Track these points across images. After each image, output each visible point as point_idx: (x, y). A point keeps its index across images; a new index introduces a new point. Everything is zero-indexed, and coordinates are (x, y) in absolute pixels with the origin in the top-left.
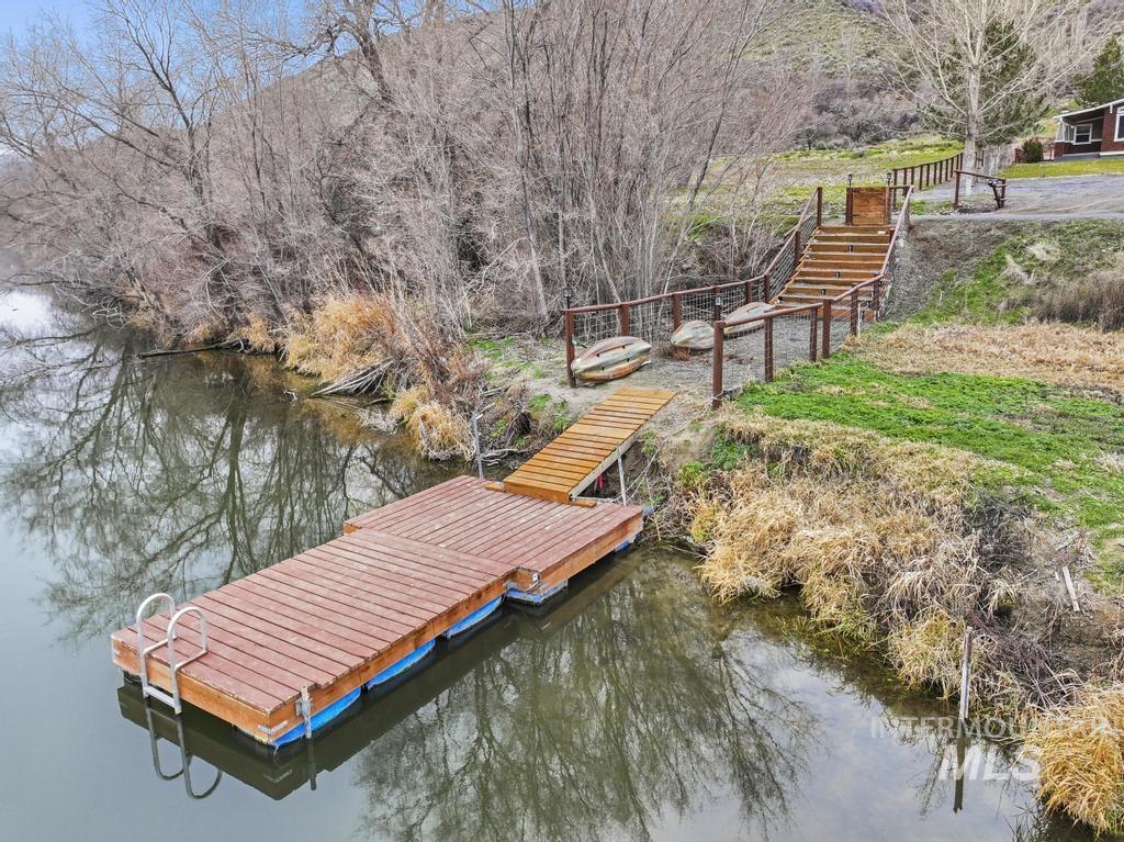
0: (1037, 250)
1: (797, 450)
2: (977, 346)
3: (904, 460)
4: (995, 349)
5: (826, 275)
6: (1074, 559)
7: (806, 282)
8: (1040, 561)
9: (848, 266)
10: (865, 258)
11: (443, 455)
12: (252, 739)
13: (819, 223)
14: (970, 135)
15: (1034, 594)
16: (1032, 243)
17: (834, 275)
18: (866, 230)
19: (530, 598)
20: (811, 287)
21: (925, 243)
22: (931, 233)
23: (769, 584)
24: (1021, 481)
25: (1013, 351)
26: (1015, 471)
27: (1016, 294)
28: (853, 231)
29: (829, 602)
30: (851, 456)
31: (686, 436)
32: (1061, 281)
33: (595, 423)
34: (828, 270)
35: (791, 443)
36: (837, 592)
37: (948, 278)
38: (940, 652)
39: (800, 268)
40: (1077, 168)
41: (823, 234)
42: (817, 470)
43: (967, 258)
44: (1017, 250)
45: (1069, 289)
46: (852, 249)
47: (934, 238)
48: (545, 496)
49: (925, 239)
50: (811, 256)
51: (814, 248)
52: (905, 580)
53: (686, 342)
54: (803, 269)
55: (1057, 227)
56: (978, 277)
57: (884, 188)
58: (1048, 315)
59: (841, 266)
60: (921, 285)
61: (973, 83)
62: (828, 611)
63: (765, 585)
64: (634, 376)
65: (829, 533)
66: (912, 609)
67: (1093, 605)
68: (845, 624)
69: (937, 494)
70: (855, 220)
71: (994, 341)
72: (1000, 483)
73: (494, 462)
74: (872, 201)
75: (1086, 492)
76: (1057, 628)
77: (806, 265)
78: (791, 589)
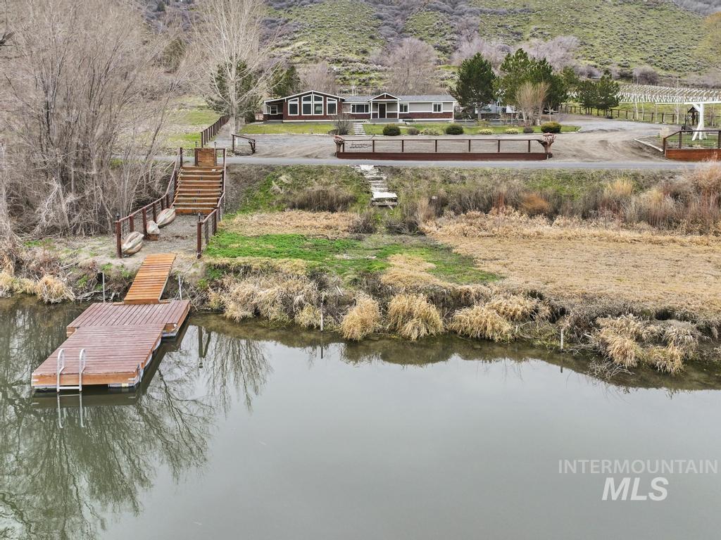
0: (283, 178)
1: (245, 267)
2: (271, 222)
3: (285, 264)
4: (278, 223)
5: (192, 192)
6: (338, 284)
7: (184, 196)
8: (330, 285)
9: (202, 187)
10: (209, 183)
11: (59, 300)
12: (121, 387)
13: (181, 165)
14: (232, 114)
15: (331, 294)
16: (281, 175)
17: (197, 192)
18: (205, 169)
19: (172, 335)
20: (187, 199)
21: (235, 175)
22: (236, 170)
23: (250, 313)
24: (320, 265)
25: (286, 223)
26: (317, 263)
27: (279, 198)
28: (200, 169)
29: (274, 313)
30: (265, 266)
31: (193, 270)
32: (295, 192)
33: (148, 271)
34: (193, 190)
35: (243, 265)
36: (275, 309)
37: (248, 191)
38: (312, 316)
39: (178, 189)
40: (275, 129)
41: (185, 171)
42: (255, 273)
43: (255, 182)
44: (276, 178)
45: (299, 196)
46: (202, 179)
47: (239, 173)
48: (146, 302)
49: (234, 173)
50: (182, 183)
51: (182, 178)
52: (297, 299)
53: (153, 232)
54: (180, 190)
55: (289, 168)
56: (261, 191)
57: (213, 149)
58: (293, 207)
59: (198, 187)
60: (238, 195)
61: (232, 89)
62: (272, 317)
63: (249, 314)
64: (143, 249)
65: (270, 291)
66: (301, 306)
67: (345, 293)
68: (279, 318)
69: (299, 272)
70: (199, 164)
71: (277, 219)
72: (314, 267)
73: (89, 298)
74: (207, 154)
75: (337, 265)
76: (338, 302)
77: (180, 187)
78: (257, 313)
